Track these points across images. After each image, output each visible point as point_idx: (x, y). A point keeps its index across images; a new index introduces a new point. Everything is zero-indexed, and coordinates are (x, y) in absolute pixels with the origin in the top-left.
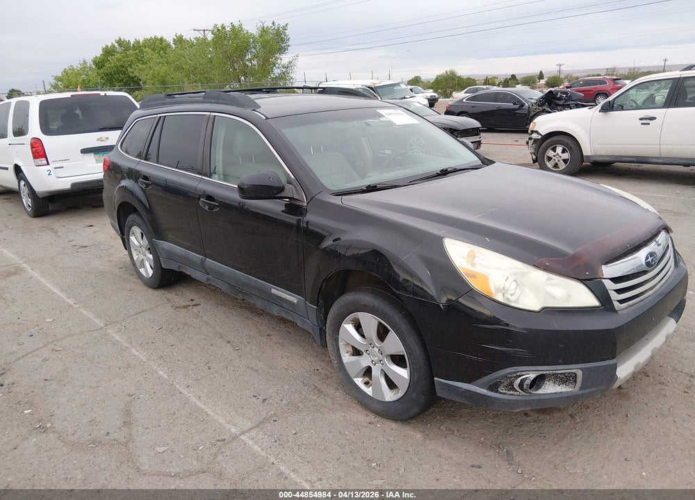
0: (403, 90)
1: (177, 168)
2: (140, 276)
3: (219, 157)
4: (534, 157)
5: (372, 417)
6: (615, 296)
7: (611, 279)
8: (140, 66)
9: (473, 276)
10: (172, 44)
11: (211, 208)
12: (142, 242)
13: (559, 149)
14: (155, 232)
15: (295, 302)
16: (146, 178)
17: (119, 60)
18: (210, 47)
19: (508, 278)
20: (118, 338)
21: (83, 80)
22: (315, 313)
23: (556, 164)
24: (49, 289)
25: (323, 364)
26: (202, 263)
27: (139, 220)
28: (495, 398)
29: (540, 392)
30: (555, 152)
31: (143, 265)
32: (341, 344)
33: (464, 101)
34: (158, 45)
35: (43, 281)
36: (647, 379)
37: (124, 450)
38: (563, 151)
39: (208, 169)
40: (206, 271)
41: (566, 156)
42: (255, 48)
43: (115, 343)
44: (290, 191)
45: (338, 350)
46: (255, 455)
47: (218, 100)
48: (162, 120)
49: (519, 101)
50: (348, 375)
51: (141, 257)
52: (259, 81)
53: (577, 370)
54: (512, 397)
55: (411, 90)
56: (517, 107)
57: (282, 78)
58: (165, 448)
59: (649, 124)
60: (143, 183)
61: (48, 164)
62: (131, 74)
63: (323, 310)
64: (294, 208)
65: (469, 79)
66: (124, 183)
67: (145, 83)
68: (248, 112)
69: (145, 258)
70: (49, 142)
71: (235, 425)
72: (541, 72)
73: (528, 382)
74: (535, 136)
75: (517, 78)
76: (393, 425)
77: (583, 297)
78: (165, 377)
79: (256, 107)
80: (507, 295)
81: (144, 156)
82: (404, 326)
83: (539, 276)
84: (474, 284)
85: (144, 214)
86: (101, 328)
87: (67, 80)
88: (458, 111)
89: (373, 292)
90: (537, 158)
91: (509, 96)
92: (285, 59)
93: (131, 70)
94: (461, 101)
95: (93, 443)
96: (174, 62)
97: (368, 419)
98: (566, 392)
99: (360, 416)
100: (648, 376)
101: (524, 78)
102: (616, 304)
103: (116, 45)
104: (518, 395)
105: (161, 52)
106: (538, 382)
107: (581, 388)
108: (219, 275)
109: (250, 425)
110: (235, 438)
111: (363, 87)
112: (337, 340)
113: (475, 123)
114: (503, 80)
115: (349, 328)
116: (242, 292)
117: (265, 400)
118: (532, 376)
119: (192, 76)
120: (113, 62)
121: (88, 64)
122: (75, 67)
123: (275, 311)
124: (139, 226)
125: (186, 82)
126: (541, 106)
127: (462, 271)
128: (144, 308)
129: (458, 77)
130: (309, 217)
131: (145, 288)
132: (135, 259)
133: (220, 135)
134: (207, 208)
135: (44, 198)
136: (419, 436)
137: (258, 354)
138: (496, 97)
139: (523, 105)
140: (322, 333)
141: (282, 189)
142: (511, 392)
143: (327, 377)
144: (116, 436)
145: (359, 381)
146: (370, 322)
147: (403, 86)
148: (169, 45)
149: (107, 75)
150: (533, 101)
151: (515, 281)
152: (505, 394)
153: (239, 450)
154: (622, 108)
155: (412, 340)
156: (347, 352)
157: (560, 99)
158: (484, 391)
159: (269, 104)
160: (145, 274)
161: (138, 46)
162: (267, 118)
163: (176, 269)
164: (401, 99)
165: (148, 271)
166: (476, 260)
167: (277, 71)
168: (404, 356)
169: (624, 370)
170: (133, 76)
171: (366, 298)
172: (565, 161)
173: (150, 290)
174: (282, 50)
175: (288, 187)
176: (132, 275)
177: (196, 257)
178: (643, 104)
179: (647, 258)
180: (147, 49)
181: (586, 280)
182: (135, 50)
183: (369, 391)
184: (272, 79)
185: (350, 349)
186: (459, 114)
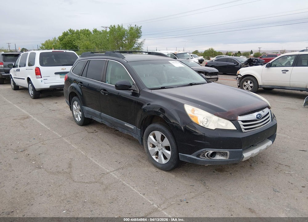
0: (188, 56)
1: (93, 79)
2: (76, 121)
3: (109, 76)
4: (239, 85)
5: (158, 170)
6: (242, 127)
7: (241, 121)
8: (78, 41)
9: (193, 117)
10: (92, 32)
11: (105, 94)
12: (77, 107)
13: (249, 82)
14: (83, 103)
15: (133, 128)
16: (81, 83)
17: (69, 38)
18: (108, 34)
19: (204, 118)
20: (67, 141)
21: (54, 46)
22: (140, 132)
23: (248, 88)
24: (41, 124)
25: (142, 153)
26: (100, 114)
27: (77, 99)
28: (199, 160)
29: (214, 158)
30: (247, 83)
31: (77, 117)
32: (148, 143)
33: (214, 61)
34: (86, 33)
35: (38, 121)
36: (262, 164)
37: (69, 175)
38: (251, 83)
39: (105, 80)
40: (101, 118)
41: (252, 85)
42: (127, 36)
43: (66, 143)
44: (133, 87)
45: (147, 146)
46: (115, 178)
47: (110, 55)
48: (88, 62)
49: (237, 62)
50: (150, 155)
51: (77, 113)
52: (128, 49)
53: (228, 151)
54: (204, 160)
55: (192, 56)
56: (236, 64)
57: (138, 49)
58: (83, 175)
59: (285, 73)
60: (80, 84)
61: (41, 78)
62: (74, 44)
63: (143, 131)
64: (135, 94)
65: (219, 52)
66: (72, 85)
67: (80, 48)
68: (121, 59)
69: (78, 114)
70: (43, 69)
71: (108, 169)
72: (252, 51)
73: (210, 154)
74: (239, 76)
75: (241, 53)
76: (165, 172)
77: (230, 126)
78: (84, 154)
79: (124, 58)
80: (204, 124)
81: (81, 75)
82: (170, 135)
83: (215, 118)
84: (193, 119)
85: (79, 96)
86: (61, 138)
87: (47, 45)
88: (210, 65)
89: (160, 124)
90: (240, 85)
91: (233, 60)
92: (139, 41)
93: (74, 42)
94: (212, 61)
95: (57, 172)
96: (92, 40)
97: (156, 170)
98: (224, 159)
99: (154, 169)
100: (263, 163)
101: (244, 53)
102: (243, 130)
103: (69, 32)
104: (206, 159)
105: (88, 35)
106: (213, 154)
107: (229, 158)
108: (106, 119)
109: (114, 170)
110: (108, 173)
111: (171, 54)
112: (147, 142)
113: (216, 70)
114: (234, 53)
115: (151, 137)
116: (114, 126)
117: (120, 163)
118: (211, 152)
119: (100, 46)
120: (67, 38)
121: (56, 39)
122: (51, 40)
123: (126, 132)
124: (77, 101)
125: (97, 49)
126: (246, 65)
127: (189, 115)
128: (77, 132)
129: (215, 51)
130: (140, 97)
131: (77, 125)
132: (74, 114)
133: (110, 68)
134: (103, 94)
135: (38, 91)
136: (174, 176)
137: (119, 149)
138: (227, 60)
139: (238, 64)
140: (142, 139)
141: (131, 87)
142: (204, 158)
143: (143, 157)
144: (66, 171)
145: (154, 157)
146: (158, 134)
147: (188, 54)
148: (91, 33)
149: (64, 44)
150: (243, 62)
151: (207, 119)
152: (202, 158)
153: (109, 176)
154: (275, 66)
155: (172, 140)
156: (150, 147)
157: (254, 62)
158: (195, 157)
159: (128, 57)
160: (78, 120)
161: (78, 33)
162: (127, 62)
163: (90, 117)
164: (187, 59)
165: (79, 119)
166: (195, 112)
167: (136, 46)
168: (169, 146)
169: (247, 155)
170: (75, 45)
171: (157, 125)
172: (251, 87)
173: (79, 126)
174: (139, 37)
175: (133, 86)
176: (73, 121)
177: (98, 112)
178: (286, 65)
179: (257, 115)
180: (81, 34)
181: (232, 120)
182: (76, 34)
183: (157, 160)
184: (134, 48)
185: (152, 145)
186: (211, 66)
